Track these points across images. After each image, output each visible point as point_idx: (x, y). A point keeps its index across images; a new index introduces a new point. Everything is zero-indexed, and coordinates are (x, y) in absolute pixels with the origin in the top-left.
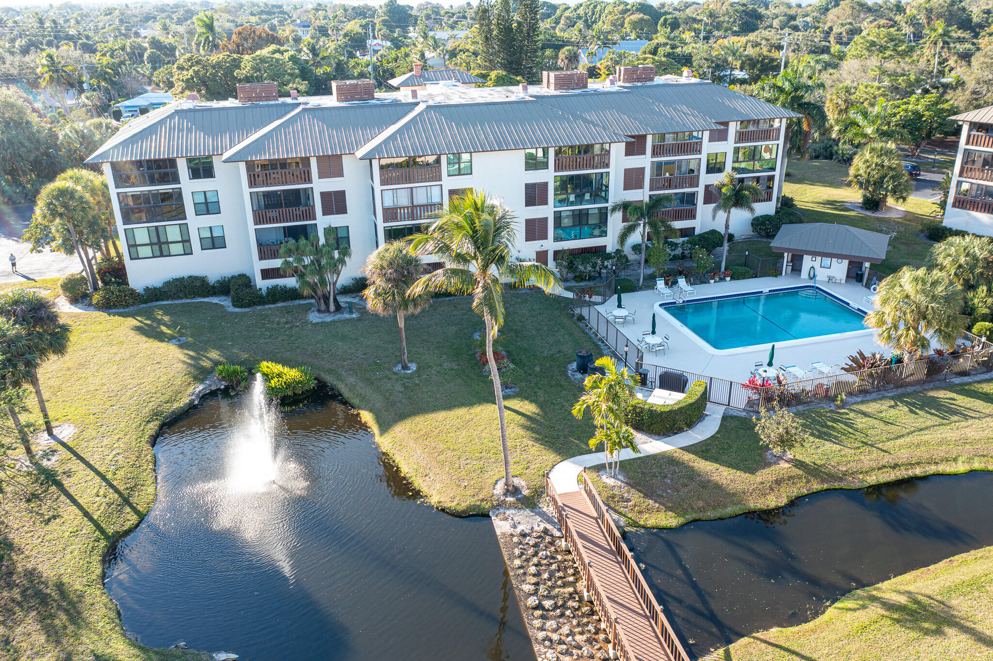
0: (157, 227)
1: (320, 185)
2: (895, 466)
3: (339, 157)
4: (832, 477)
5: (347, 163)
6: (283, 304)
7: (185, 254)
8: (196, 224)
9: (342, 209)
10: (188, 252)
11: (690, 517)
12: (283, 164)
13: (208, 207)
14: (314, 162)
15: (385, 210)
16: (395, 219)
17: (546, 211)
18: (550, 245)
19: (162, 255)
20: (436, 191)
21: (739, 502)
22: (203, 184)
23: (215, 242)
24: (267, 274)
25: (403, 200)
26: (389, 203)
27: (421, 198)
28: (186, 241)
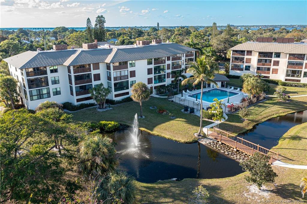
0: (39, 89)
1: (93, 72)
2: (265, 118)
3: (98, 63)
5: (101, 65)
6: (86, 109)
7: (48, 97)
8: (52, 87)
9: (99, 79)
11: (239, 133)
12: (83, 66)
13: (55, 82)
14: (92, 65)
15: (114, 78)
16: (117, 80)
17: (152, 76)
18: (153, 85)
19: (41, 98)
20: (126, 72)
21: (244, 129)
22: (54, 74)
23: (57, 93)
24: (78, 100)
25: (119, 75)
26: (115, 76)
27: (123, 74)
28: (48, 93)
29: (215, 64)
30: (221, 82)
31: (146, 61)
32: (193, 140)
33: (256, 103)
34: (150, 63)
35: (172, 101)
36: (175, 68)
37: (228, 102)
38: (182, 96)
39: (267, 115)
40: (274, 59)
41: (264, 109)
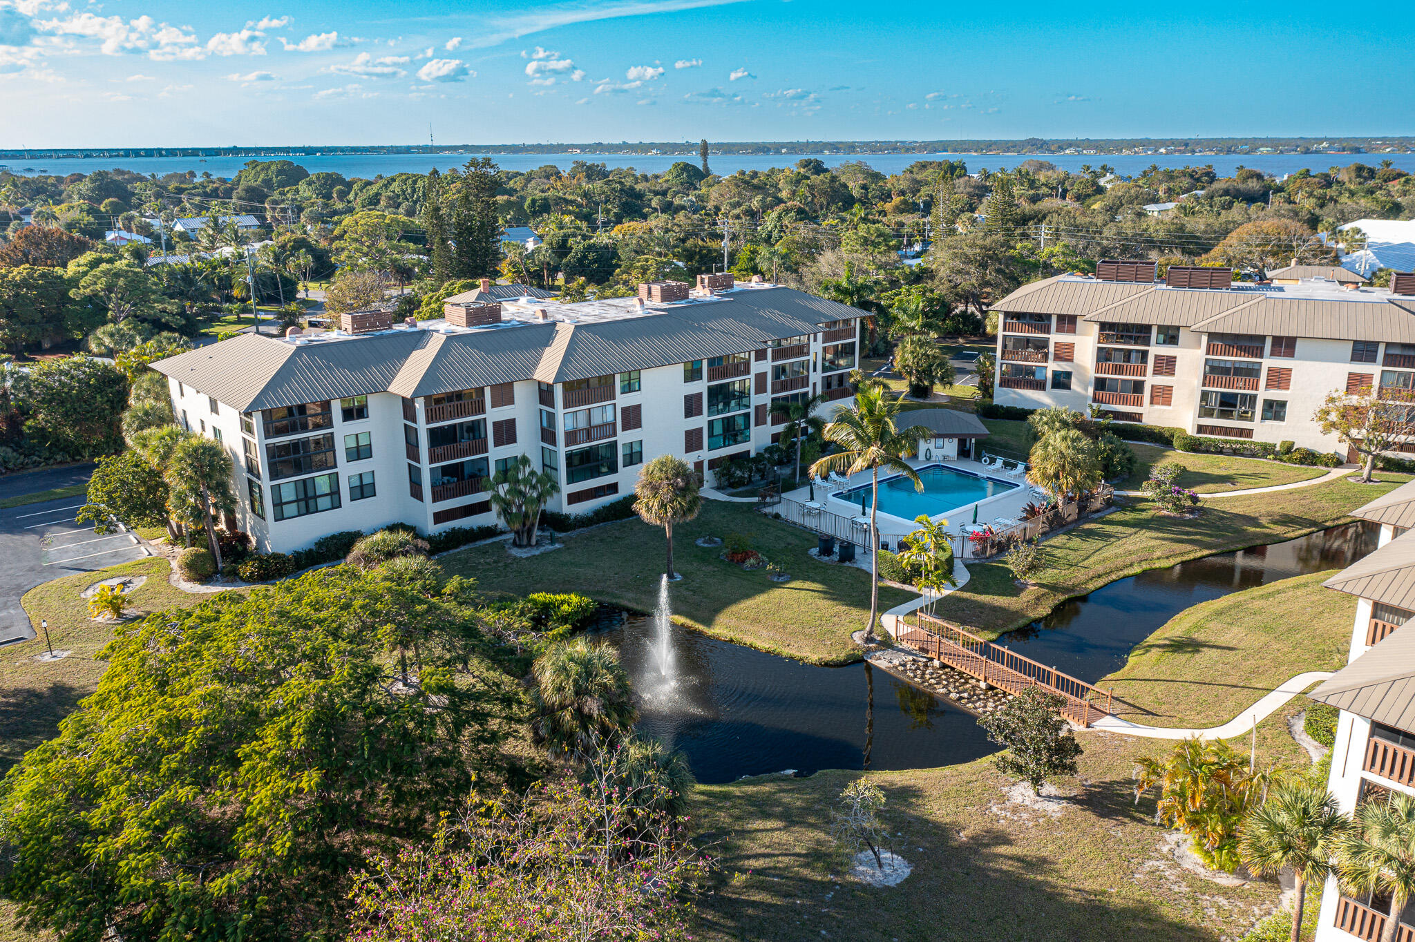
0: (304, 481)
1: (493, 415)
2: (1099, 576)
3: (511, 384)
4: (1065, 590)
5: (520, 390)
6: (466, 547)
7: (333, 508)
8: (347, 471)
9: (512, 439)
10: (337, 504)
11: (1002, 630)
12: (459, 396)
13: (360, 452)
14: (487, 391)
15: (567, 434)
16: (575, 443)
17: (701, 421)
18: (706, 455)
19: (308, 512)
20: (610, 410)
21: (1023, 616)
22: (356, 426)
23: (364, 490)
24: (439, 517)
25: (582, 424)
26: (570, 427)
27: (597, 420)
28: (335, 493)
29: (938, 362)
30: (956, 440)
31: (678, 370)
32: (849, 657)
33: (1075, 521)
34: (692, 374)
35: (777, 516)
36: (784, 389)
37: (975, 522)
38: (812, 499)
39: (1109, 565)
40: (1156, 350)
41: (1101, 544)
